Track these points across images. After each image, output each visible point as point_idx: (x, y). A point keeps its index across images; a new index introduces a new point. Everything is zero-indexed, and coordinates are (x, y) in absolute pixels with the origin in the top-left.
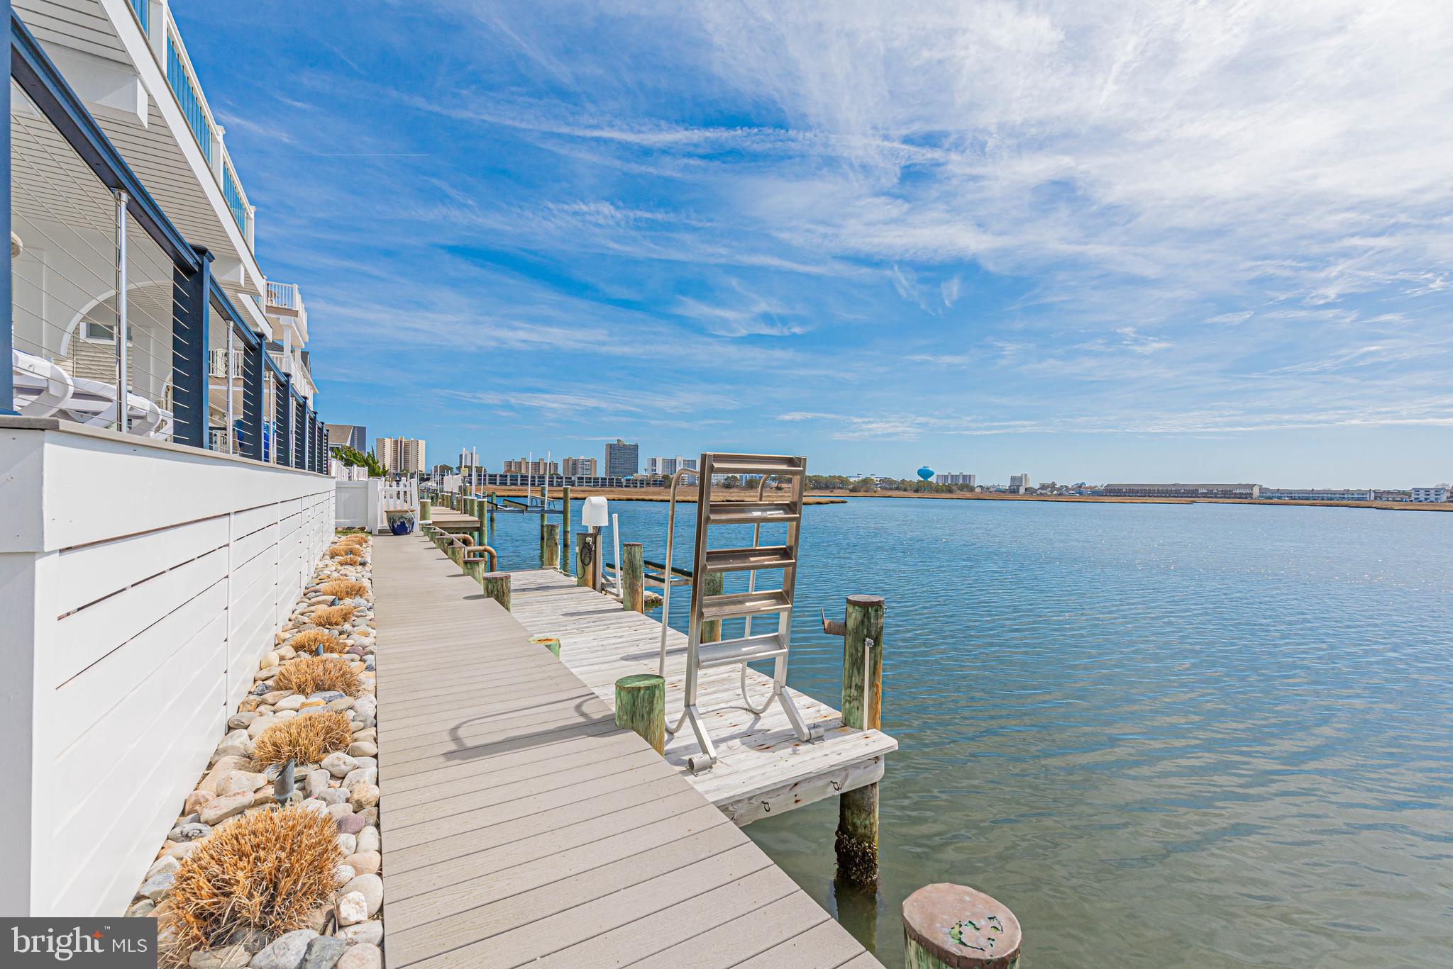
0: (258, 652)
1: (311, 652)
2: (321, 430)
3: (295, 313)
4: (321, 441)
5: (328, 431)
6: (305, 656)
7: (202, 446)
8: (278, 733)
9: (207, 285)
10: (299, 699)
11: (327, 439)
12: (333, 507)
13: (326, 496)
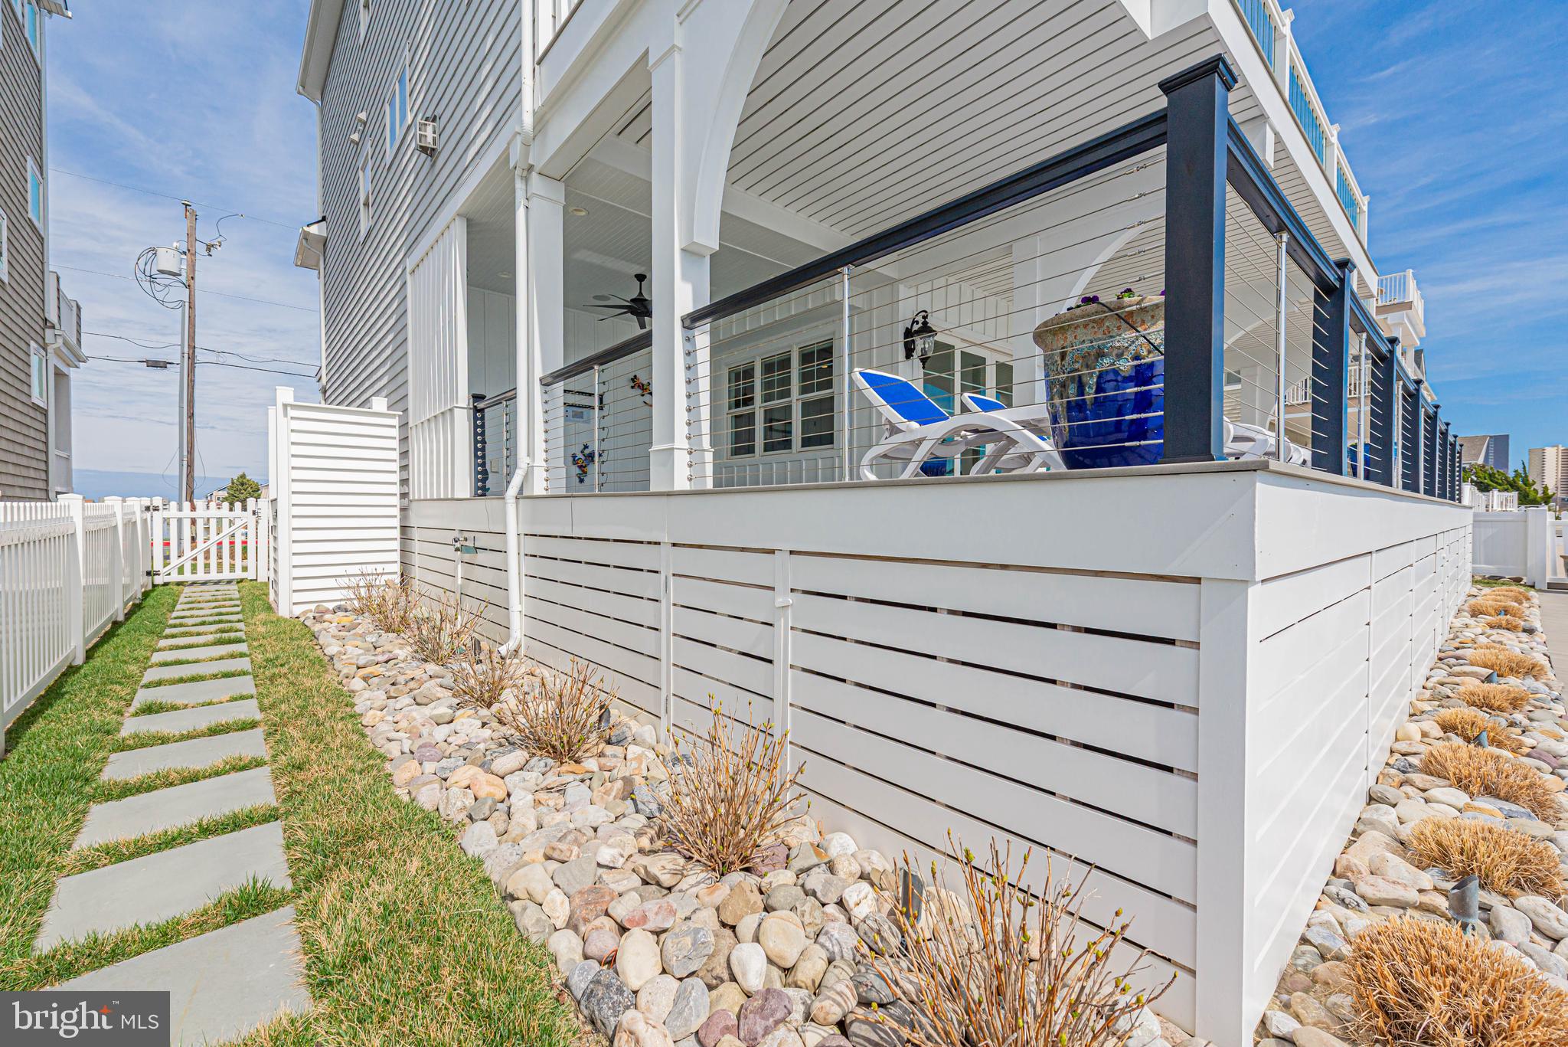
0: (1395, 719)
1: (1468, 740)
2: (1453, 445)
3: (1409, 306)
4: (1453, 460)
5: (1461, 446)
6: (1457, 741)
7: (1340, 473)
8: (1442, 830)
9: (1348, 302)
10: (1461, 798)
11: (1460, 457)
12: (1469, 547)
13: (1462, 532)
